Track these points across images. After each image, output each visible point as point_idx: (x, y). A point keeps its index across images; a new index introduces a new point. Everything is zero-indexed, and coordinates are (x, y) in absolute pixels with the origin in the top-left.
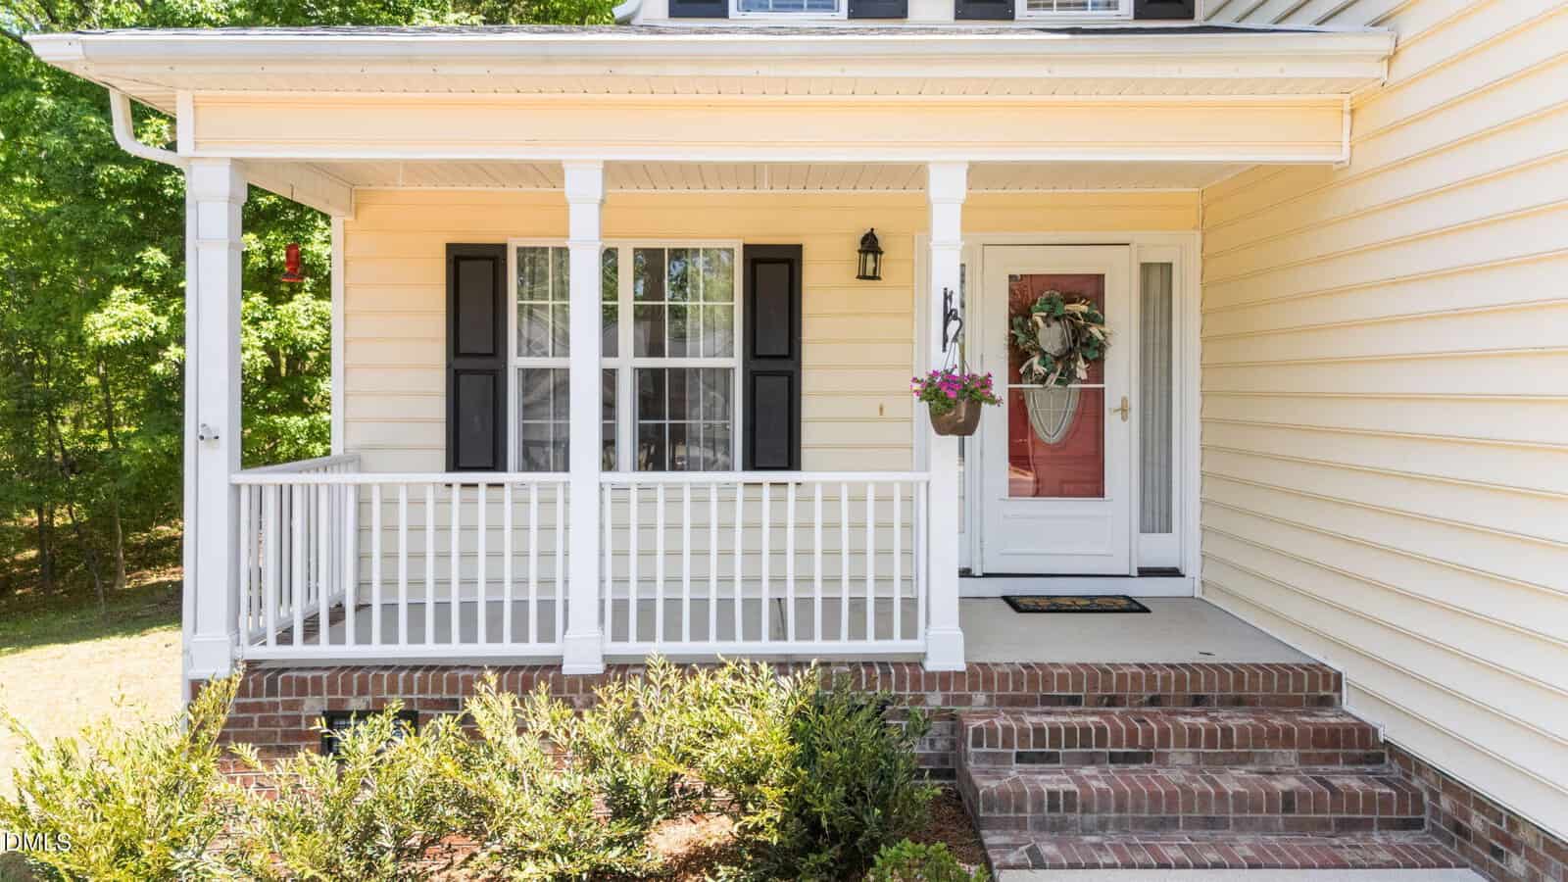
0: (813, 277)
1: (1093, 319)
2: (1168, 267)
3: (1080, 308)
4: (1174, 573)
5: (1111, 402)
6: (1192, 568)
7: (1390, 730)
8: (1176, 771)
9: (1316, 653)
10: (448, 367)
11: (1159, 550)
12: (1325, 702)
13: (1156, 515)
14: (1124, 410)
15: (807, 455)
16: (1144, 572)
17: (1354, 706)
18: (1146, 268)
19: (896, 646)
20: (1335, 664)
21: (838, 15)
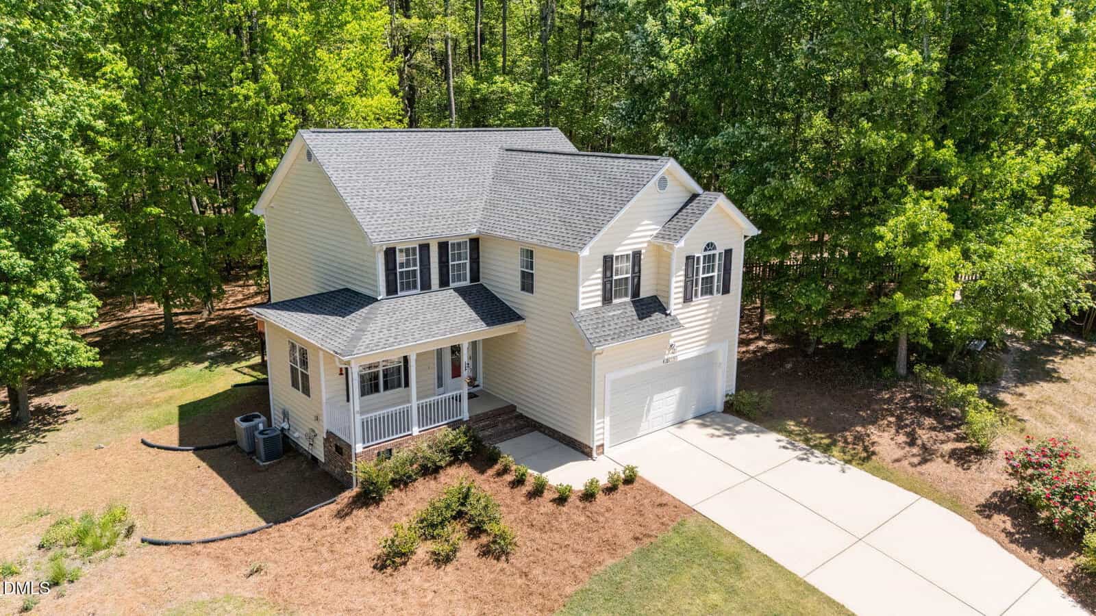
4: (478, 386)
6: (481, 385)
7: (525, 414)
8: (500, 426)
9: (511, 402)
12: (515, 411)
13: (474, 376)
16: (473, 387)
17: (518, 411)
19: (459, 418)
20: (515, 404)
21: (418, 291)
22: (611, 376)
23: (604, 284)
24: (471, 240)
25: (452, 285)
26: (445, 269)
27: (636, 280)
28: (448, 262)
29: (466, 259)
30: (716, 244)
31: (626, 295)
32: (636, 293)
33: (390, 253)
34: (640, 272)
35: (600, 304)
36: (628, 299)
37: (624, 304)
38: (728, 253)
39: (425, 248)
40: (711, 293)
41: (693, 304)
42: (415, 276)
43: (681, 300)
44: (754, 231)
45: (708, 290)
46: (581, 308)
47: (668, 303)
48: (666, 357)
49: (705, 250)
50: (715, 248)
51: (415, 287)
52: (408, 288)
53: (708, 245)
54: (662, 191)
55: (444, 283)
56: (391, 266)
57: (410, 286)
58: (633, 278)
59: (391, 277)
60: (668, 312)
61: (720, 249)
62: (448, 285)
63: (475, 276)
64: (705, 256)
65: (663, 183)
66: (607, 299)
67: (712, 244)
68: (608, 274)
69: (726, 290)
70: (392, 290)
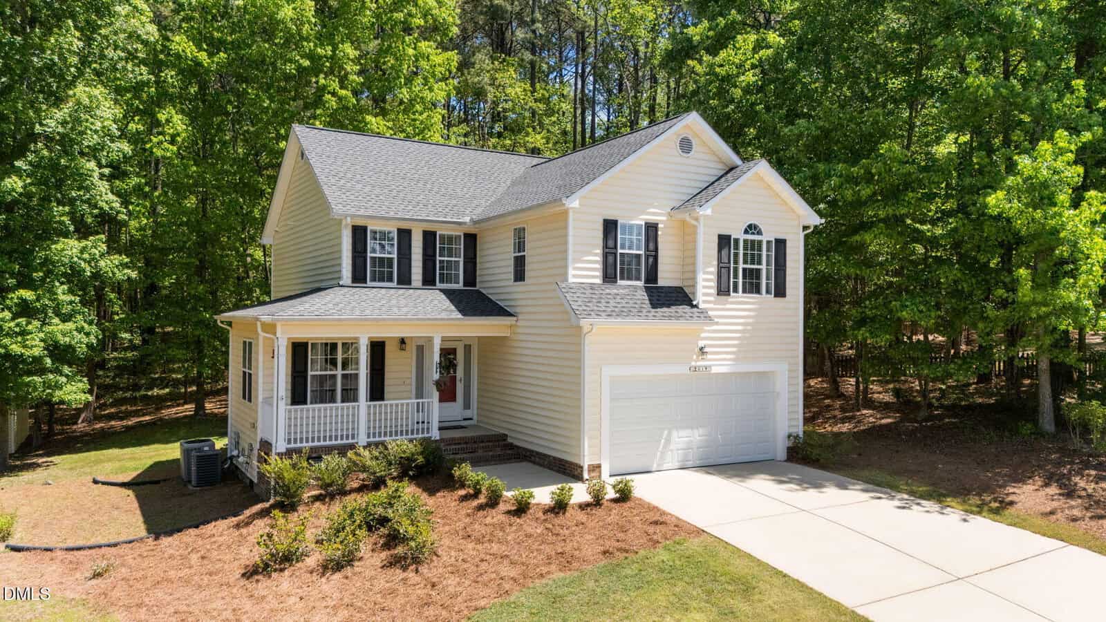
0: (388, 348)
1: (455, 359)
2: (470, 346)
3: (452, 357)
4: (471, 419)
5: (458, 378)
6: (475, 417)
7: (516, 443)
8: (480, 453)
9: (502, 431)
10: (292, 375)
11: (468, 413)
12: (505, 440)
13: (467, 405)
14: (461, 380)
15: (386, 396)
16: (465, 419)
17: (509, 440)
18: (465, 346)
19: (426, 435)
20: (506, 433)
21: (394, 284)
22: (609, 372)
23: (605, 256)
24: (466, 235)
25: (439, 285)
26: (430, 264)
27: (651, 260)
28: (434, 255)
29: (460, 257)
30: (761, 227)
31: (638, 279)
32: (652, 276)
33: (359, 233)
34: (656, 250)
35: (599, 281)
36: (640, 284)
37: (635, 287)
38: (781, 244)
39: (405, 235)
40: (758, 291)
41: (730, 299)
42: (391, 266)
43: (714, 291)
44: (815, 220)
45: (753, 286)
46: (571, 280)
47: (694, 294)
48: (693, 363)
49: (746, 232)
50: (760, 233)
51: (390, 279)
52: (381, 280)
53: (750, 226)
54: (685, 155)
55: (428, 281)
56: (359, 248)
57: (384, 277)
58: (647, 257)
59: (359, 261)
60: (694, 303)
61: (768, 236)
62: (434, 284)
63: (471, 279)
64: (745, 241)
65: (686, 145)
66: (609, 276)
67: (756, 227)
68: (611, 243)
69: (780, 292)
70: (359, 277)
